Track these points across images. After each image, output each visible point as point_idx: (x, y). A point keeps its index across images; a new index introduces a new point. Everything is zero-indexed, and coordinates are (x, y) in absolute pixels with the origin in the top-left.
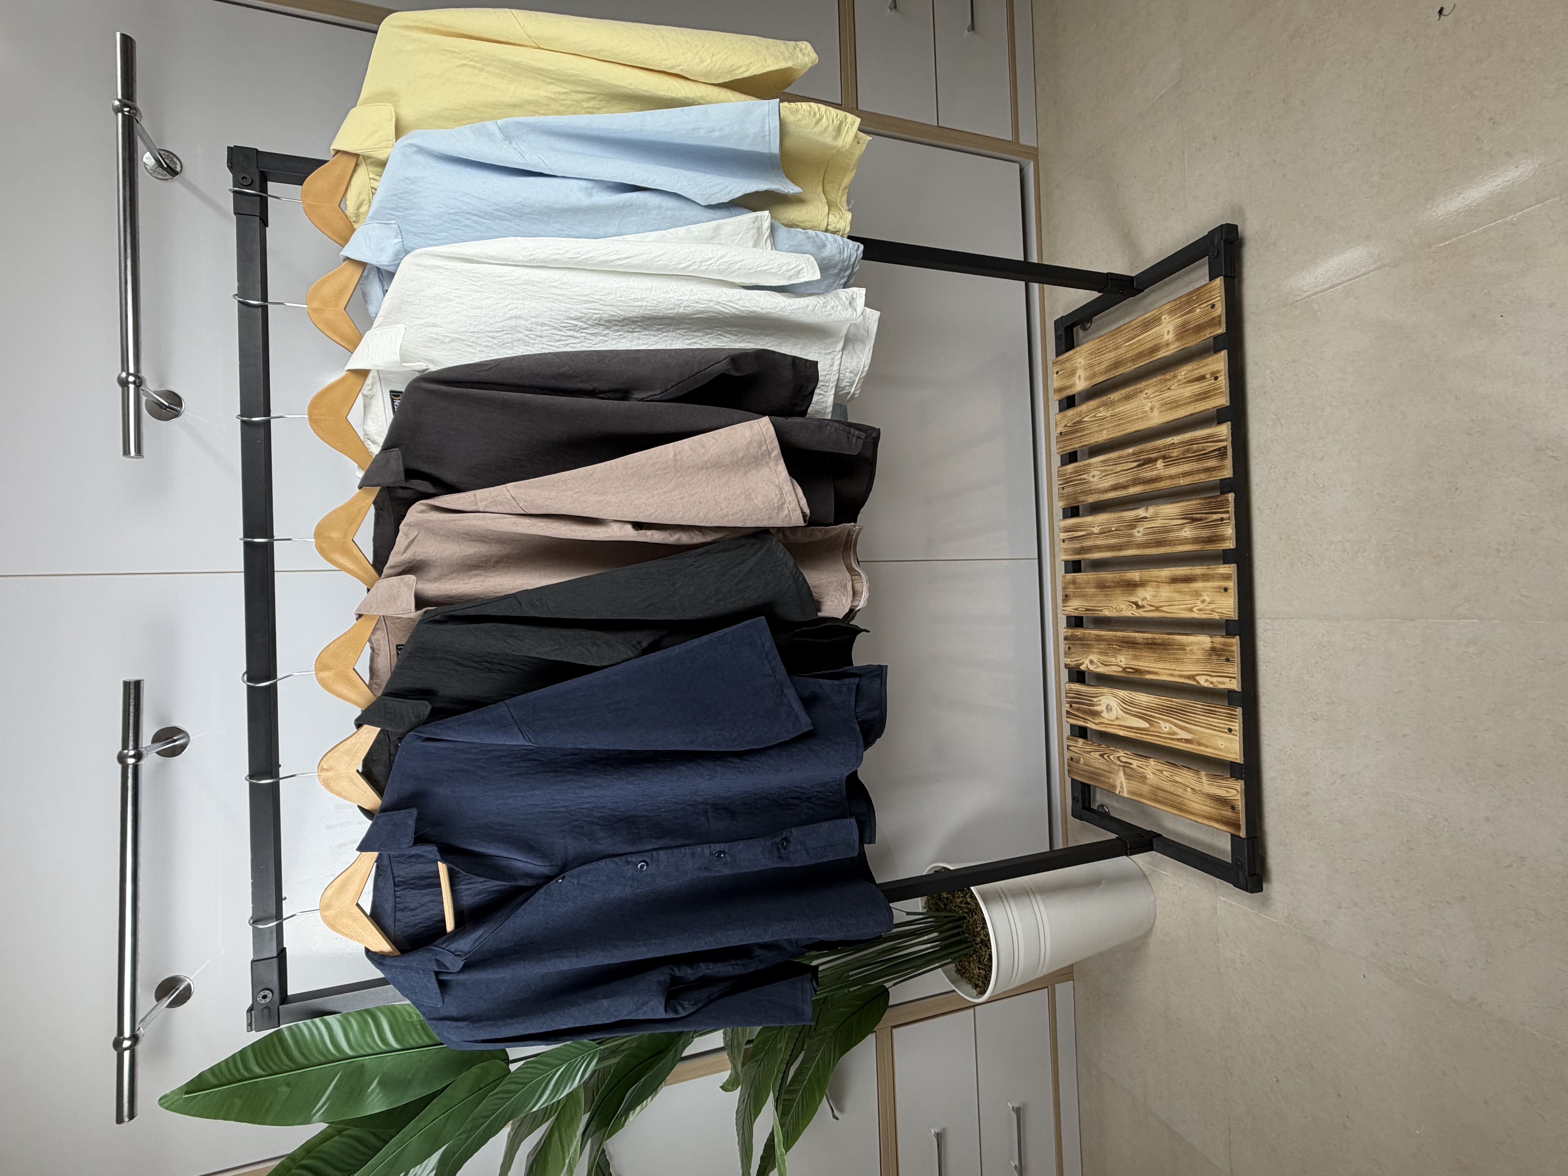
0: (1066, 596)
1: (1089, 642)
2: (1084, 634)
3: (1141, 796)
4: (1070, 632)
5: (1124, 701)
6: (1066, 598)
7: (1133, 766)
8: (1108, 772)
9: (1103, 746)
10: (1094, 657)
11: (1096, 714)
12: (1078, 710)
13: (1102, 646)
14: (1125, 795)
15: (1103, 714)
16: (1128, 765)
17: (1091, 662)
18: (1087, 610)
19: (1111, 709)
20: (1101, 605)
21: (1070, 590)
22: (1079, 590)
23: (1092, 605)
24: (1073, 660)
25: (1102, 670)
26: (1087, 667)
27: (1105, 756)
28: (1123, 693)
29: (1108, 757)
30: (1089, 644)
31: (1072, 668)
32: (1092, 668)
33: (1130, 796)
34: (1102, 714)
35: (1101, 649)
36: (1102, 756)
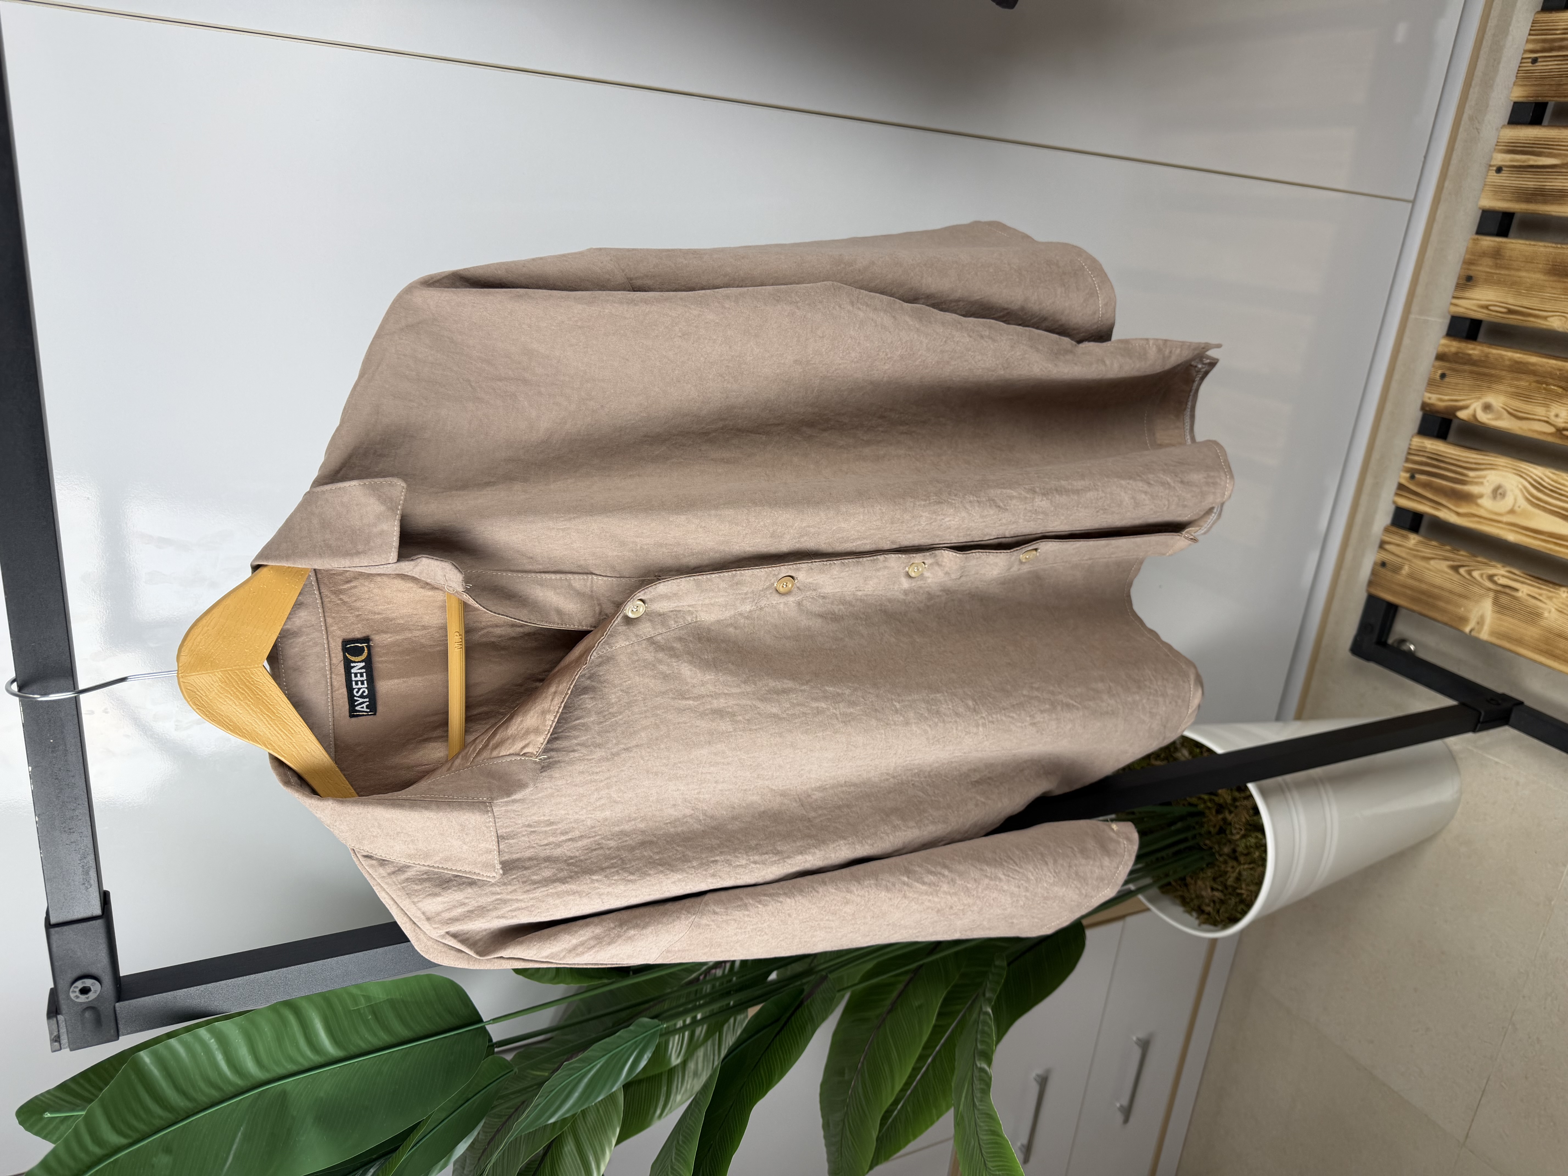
0: (1469, 278)
1: (1493, 372)
2: (1487, 356)
3: (1520, 642)
4: (1454, 346)
5: (1538, 486)
6: (1467, 281)
7: (1519, 594)
8: (1460, 596)
9: (1462, 553)
10: (1497, 400)
11: (1468, 498)
12: (1426, 485)
13: (1523, 384)
14: (1484, 635)
15: (1482, 502)
16: (1508, 591)
17: (1487, 407)
18: (1510, 312)
19: (1503, 495)
20: (1547, 307)
21: (1484, 267)
22: (1503, 272)
23: (1525, 303)
24: (1446, 398)
25: (1505, 424)
26: (1474, 416)
27: (1462, 571)
28: (1539, 472)
29: (1469, 573)
30: (1492, 376)
31: (1438, 412)
32: (1484, 418)
33: (1494, 640)
34: (1480, 501)
35: (1517, 387)
36: (1455, 569)
